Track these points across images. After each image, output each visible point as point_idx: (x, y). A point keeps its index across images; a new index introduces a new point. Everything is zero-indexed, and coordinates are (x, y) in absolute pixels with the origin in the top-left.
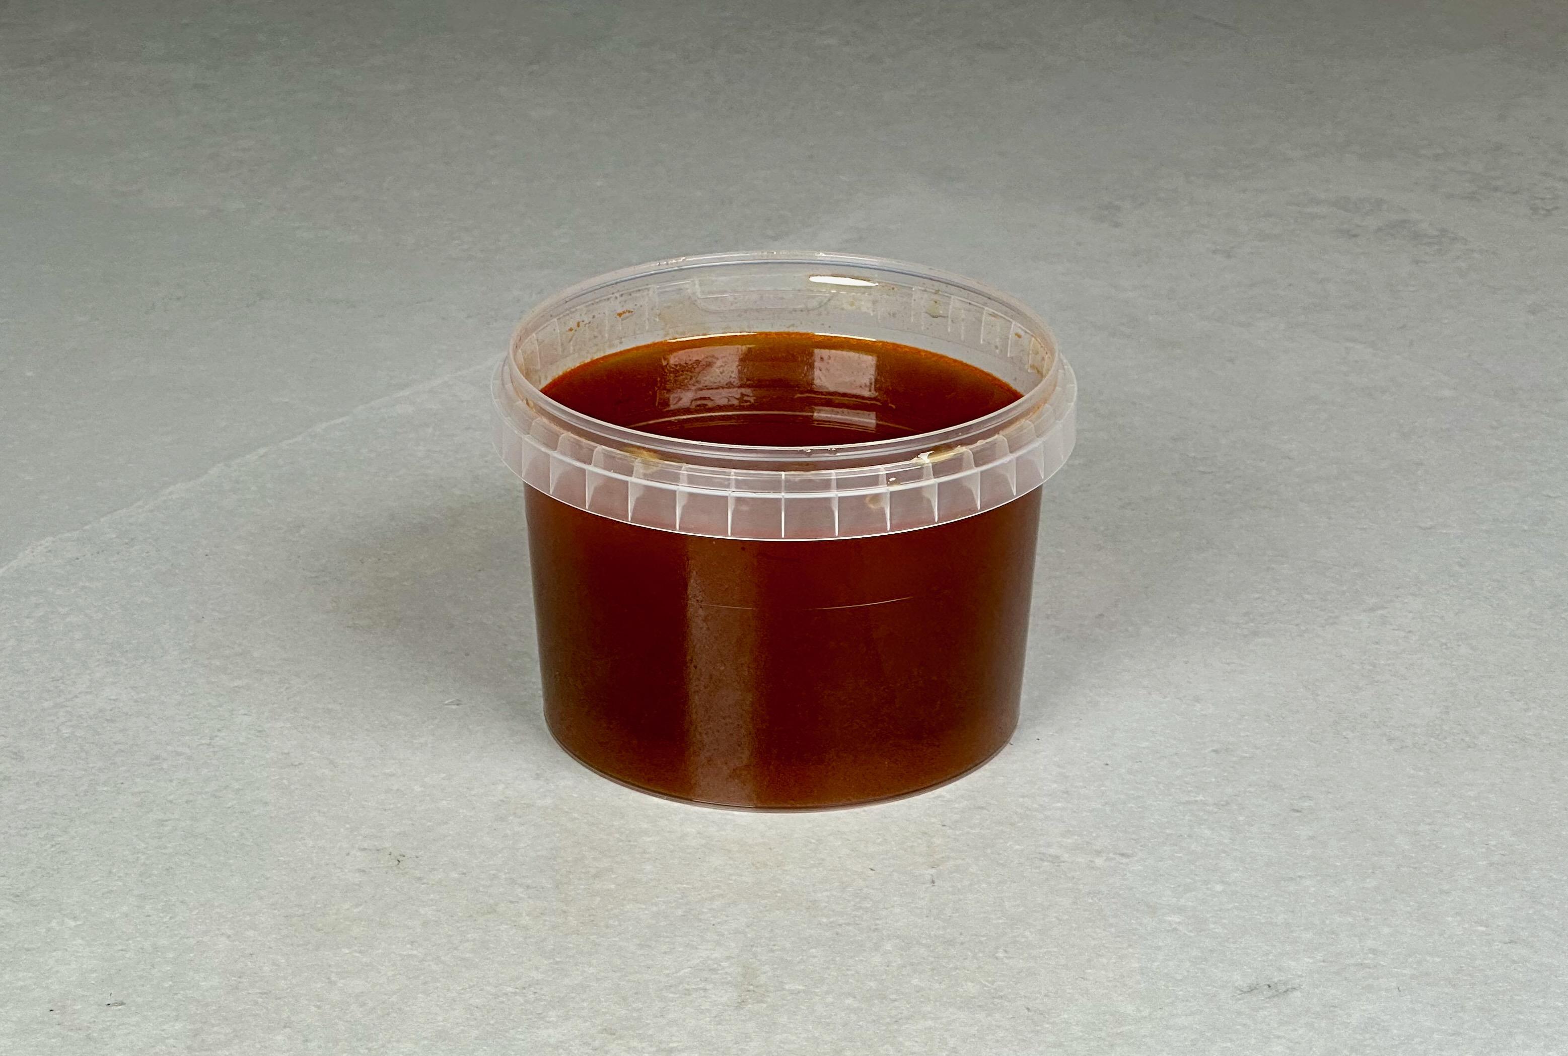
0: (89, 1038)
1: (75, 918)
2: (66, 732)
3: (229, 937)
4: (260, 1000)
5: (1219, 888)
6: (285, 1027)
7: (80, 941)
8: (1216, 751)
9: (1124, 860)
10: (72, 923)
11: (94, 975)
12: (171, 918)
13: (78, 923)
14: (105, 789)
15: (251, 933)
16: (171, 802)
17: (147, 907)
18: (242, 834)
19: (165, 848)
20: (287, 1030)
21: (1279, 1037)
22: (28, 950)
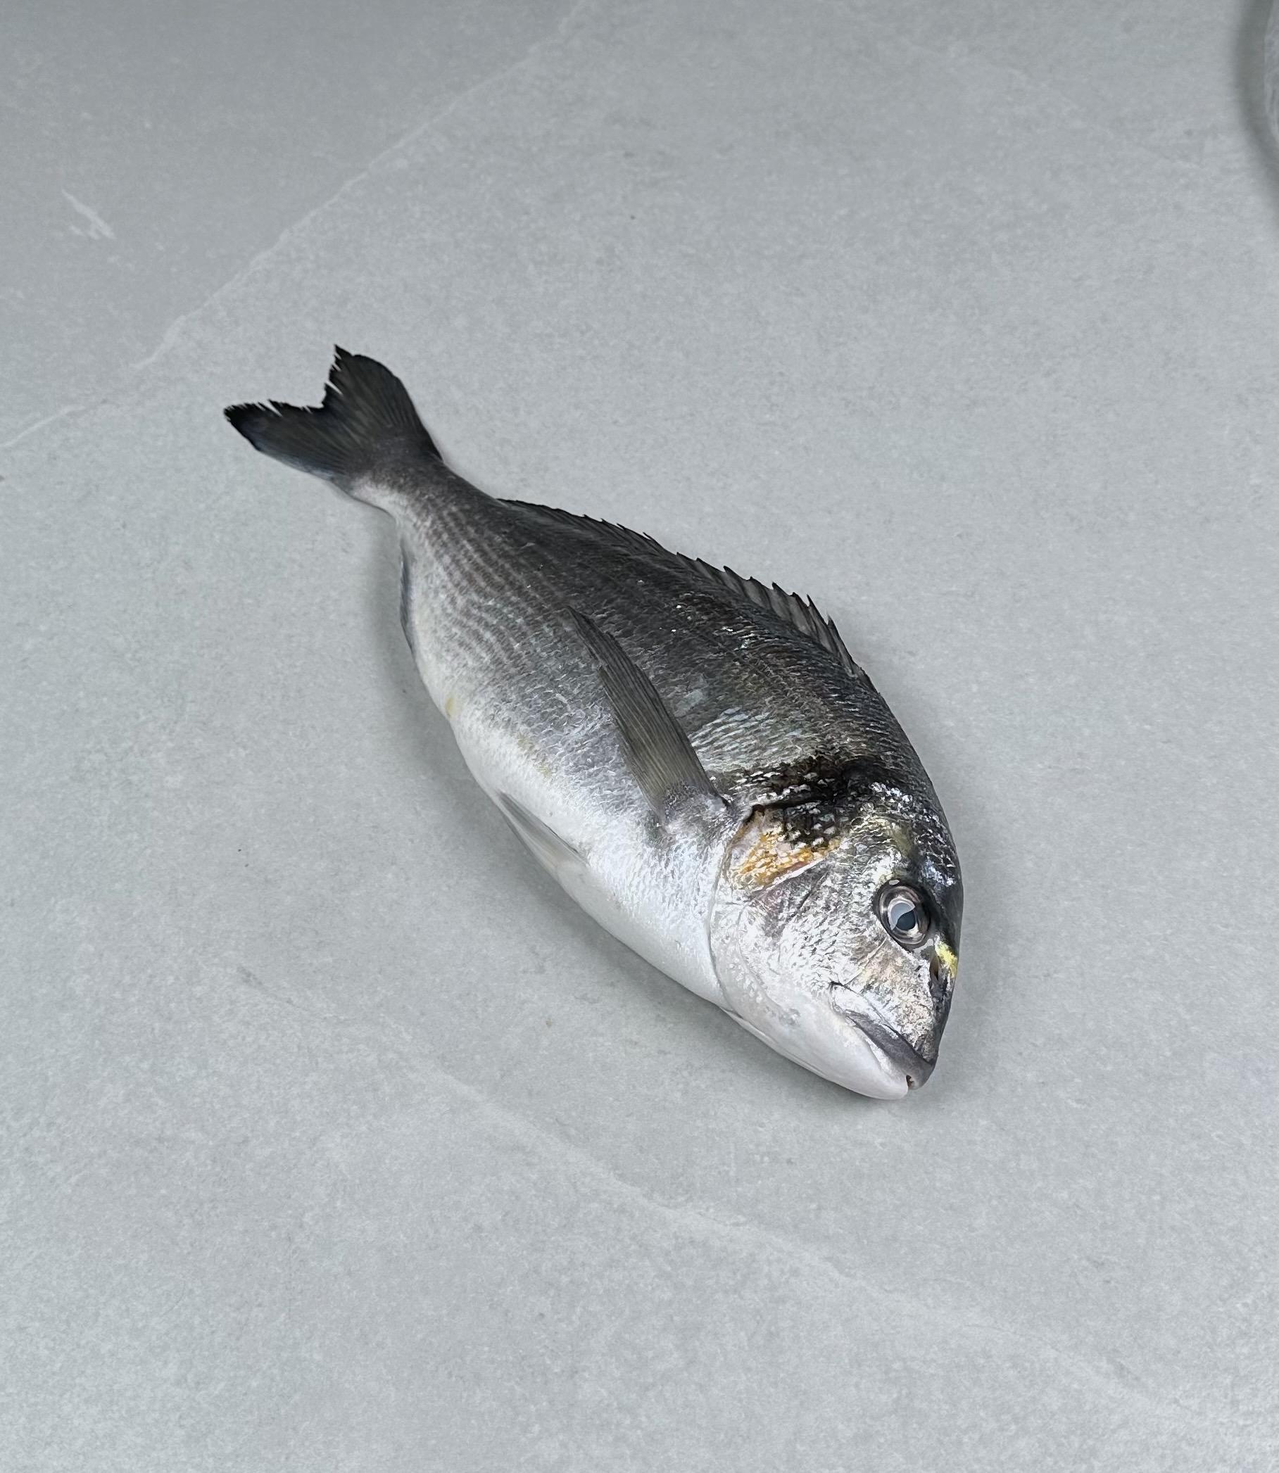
0: (267, 881)
1: (245, 748)
2: (217, 536)
3: (346, 765)
4: (373, 834)
5: (975, 688)
6: (392, 864)
7: (250, 773)
8: (960, 536)
9: (912, 659)
10: (243, 753)
11: (263, 811)
12: (307, 745)
13: (247, 752)
14: (250, 601)
15: (359, 760)
16: (293, 615)
17: (291, 733)
18: (344, 650)
19: (296, 667)
20: (394, 867)
21: (1029, 852)
22: (218, 783)
